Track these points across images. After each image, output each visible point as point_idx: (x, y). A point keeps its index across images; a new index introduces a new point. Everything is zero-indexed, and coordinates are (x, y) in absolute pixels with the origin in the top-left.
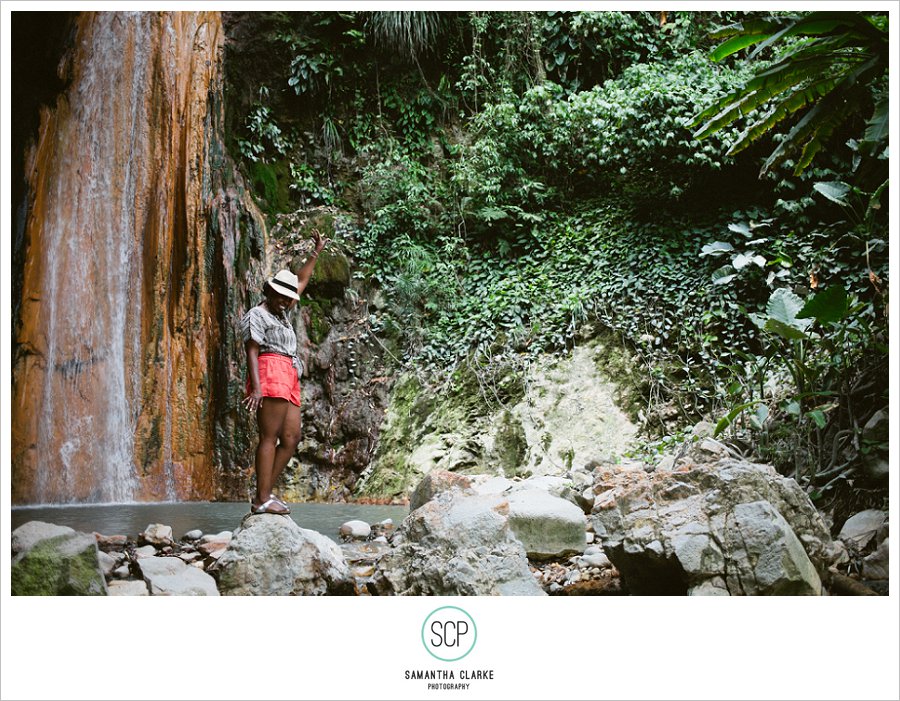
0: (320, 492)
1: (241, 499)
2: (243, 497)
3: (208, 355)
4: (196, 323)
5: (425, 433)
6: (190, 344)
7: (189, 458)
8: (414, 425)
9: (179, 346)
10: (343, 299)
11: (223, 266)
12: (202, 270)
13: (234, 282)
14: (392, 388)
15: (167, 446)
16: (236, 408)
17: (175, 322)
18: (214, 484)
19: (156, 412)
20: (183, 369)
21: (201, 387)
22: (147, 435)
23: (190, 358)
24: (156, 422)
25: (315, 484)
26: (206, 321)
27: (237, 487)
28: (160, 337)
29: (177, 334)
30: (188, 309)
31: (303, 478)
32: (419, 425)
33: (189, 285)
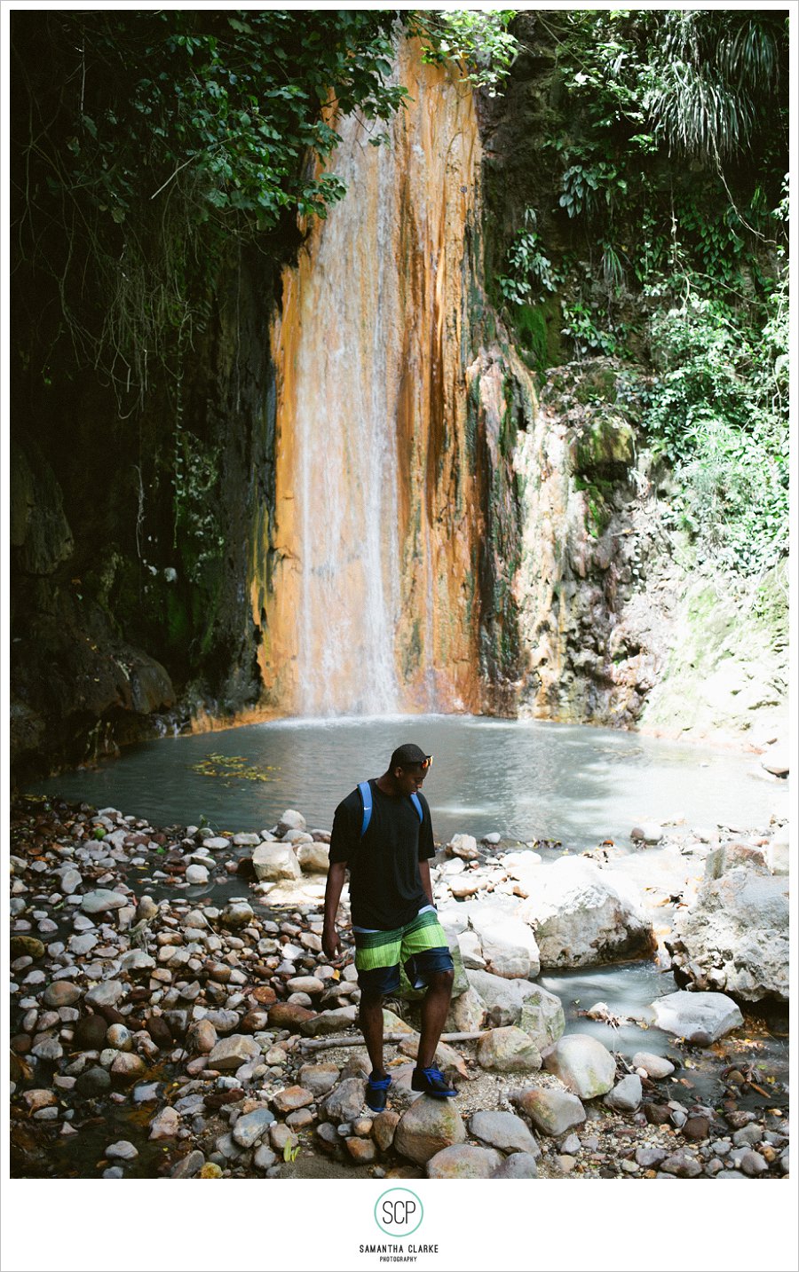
0: (598, 714)
1: (510, 715)
2: (512, 713)
3: (471, 549)
4: (457, 512)
5: (721, 658)
6: (451, 535)
7: (452, 665)
8: (709, 646)
9: (438, 537)
10: (626, 481)
11: (486, 445)
12: (463, 448)
13: (500, 463)
14: (683, 596)
15: (428, 653)
16: (503, 611)
17: (434, 510)
18: (480, 697)
19: (416, 615)
20: (444, 566)
21: (464, 585)
22: (408, 641)
23: (451, 552)
24: (416, 626)
25: (593, 704)
26: (469, 508)
27: (506, 701)
28: (418, 529)
29: (436, 525)
30: (448, 495)
31: (579, 695)
32: (715, 647)
33: (448, 467)
